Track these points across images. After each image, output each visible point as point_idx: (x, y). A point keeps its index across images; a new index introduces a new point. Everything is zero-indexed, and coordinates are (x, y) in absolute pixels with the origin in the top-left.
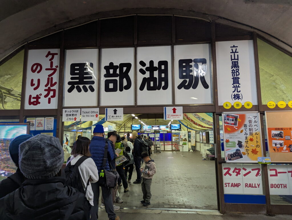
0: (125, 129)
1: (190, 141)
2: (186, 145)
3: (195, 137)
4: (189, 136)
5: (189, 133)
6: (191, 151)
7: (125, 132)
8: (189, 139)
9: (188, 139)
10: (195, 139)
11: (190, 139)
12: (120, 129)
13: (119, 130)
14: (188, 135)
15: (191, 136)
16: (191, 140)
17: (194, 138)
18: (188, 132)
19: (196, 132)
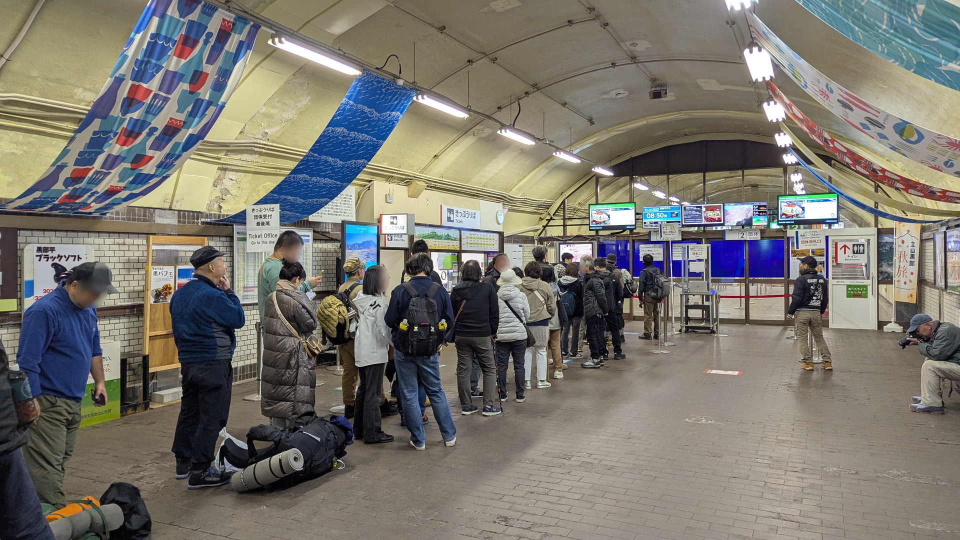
0: (565, 226)
1: (885, 278)
2: (866, 297)
3: (916, 260)
4: (885, 254)
5: (887, 239)
6: (893, 327)
7: (565, 236)
8: (885, 268)
9: (879, 265)
10: (915, 269)
11: (889, 270)
12: (545, 223)
13: (540, 227)
14: (880, 245)
15: (897, 251)
16: (894, 271)
17: (912, 263)
18: (881, 233)
19: (923, 230)
